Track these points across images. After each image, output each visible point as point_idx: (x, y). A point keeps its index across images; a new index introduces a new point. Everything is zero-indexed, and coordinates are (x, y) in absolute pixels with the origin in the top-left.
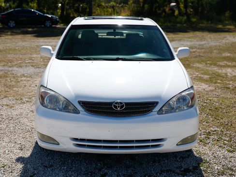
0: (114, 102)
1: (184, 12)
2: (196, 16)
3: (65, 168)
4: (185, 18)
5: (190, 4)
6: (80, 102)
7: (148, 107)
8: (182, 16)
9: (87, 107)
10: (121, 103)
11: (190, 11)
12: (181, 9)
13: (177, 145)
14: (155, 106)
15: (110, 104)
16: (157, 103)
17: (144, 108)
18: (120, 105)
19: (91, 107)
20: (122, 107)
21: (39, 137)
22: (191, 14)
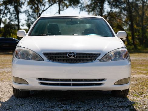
0: (68, 53)
1: (132, 42)
2: (141, 45)
3: (33, 105)
4: (133, 46)
5: (137, 37)
6: (44, 54)
7: (93, 57)
8: (131, 45)
9: (49, 56)
10: (73, 53)
11: (137, 42)
12: (129, 41)
13: (114, 85)
14: (98, 56)
15: (66, 54)
16: (99, 54)
17: (90, 57)
18: (73, 54)
19: (52, 56)
20: (74, 56)
21: (14, 81)
22: (137, 44)
